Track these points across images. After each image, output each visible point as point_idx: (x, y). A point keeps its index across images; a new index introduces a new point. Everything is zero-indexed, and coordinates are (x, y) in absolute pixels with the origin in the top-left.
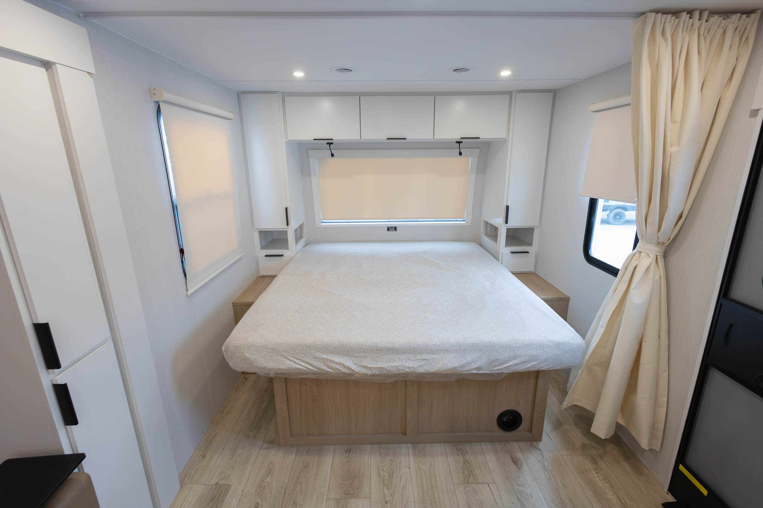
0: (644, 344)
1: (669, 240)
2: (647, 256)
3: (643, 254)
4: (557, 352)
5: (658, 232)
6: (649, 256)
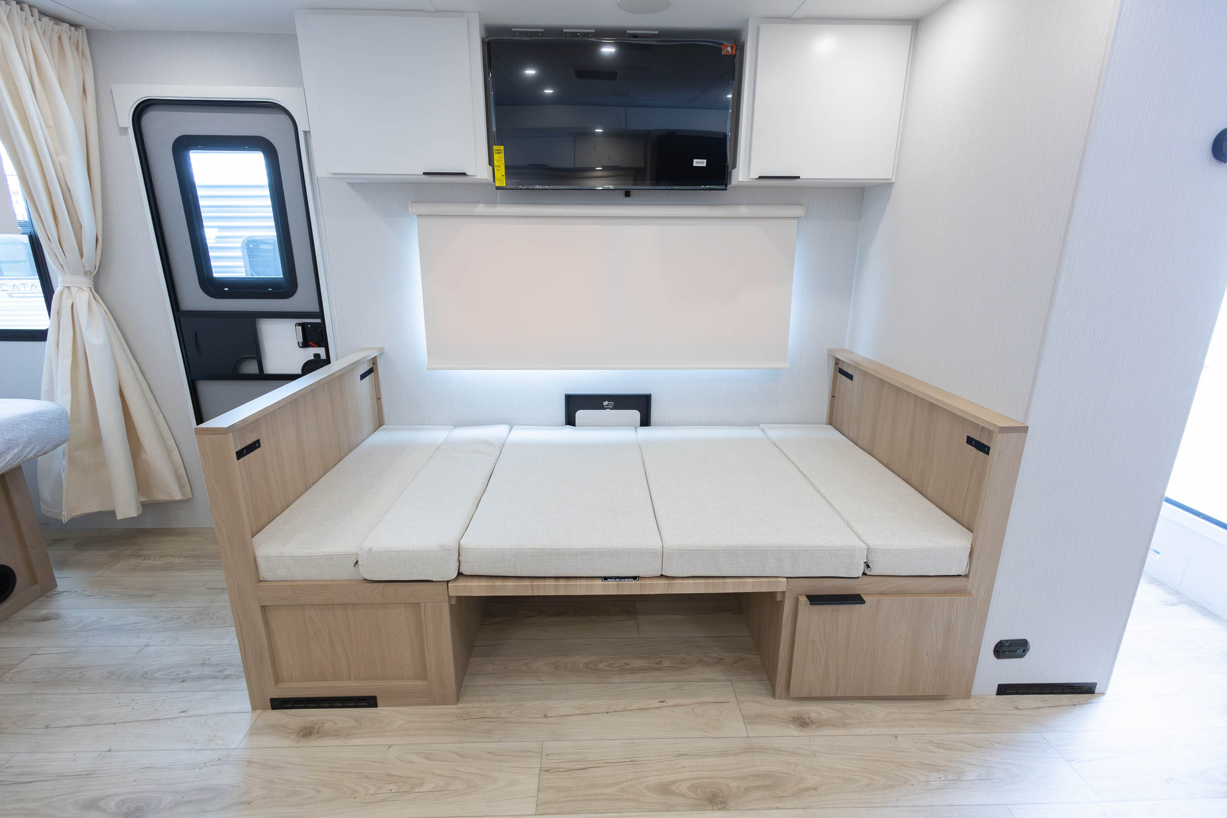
0: (126, 391)
1: (96, 266)
2: (80, 290)
3: (74, 290)
4: (39, 426)
5: (82, 258)
6: (82, 289)
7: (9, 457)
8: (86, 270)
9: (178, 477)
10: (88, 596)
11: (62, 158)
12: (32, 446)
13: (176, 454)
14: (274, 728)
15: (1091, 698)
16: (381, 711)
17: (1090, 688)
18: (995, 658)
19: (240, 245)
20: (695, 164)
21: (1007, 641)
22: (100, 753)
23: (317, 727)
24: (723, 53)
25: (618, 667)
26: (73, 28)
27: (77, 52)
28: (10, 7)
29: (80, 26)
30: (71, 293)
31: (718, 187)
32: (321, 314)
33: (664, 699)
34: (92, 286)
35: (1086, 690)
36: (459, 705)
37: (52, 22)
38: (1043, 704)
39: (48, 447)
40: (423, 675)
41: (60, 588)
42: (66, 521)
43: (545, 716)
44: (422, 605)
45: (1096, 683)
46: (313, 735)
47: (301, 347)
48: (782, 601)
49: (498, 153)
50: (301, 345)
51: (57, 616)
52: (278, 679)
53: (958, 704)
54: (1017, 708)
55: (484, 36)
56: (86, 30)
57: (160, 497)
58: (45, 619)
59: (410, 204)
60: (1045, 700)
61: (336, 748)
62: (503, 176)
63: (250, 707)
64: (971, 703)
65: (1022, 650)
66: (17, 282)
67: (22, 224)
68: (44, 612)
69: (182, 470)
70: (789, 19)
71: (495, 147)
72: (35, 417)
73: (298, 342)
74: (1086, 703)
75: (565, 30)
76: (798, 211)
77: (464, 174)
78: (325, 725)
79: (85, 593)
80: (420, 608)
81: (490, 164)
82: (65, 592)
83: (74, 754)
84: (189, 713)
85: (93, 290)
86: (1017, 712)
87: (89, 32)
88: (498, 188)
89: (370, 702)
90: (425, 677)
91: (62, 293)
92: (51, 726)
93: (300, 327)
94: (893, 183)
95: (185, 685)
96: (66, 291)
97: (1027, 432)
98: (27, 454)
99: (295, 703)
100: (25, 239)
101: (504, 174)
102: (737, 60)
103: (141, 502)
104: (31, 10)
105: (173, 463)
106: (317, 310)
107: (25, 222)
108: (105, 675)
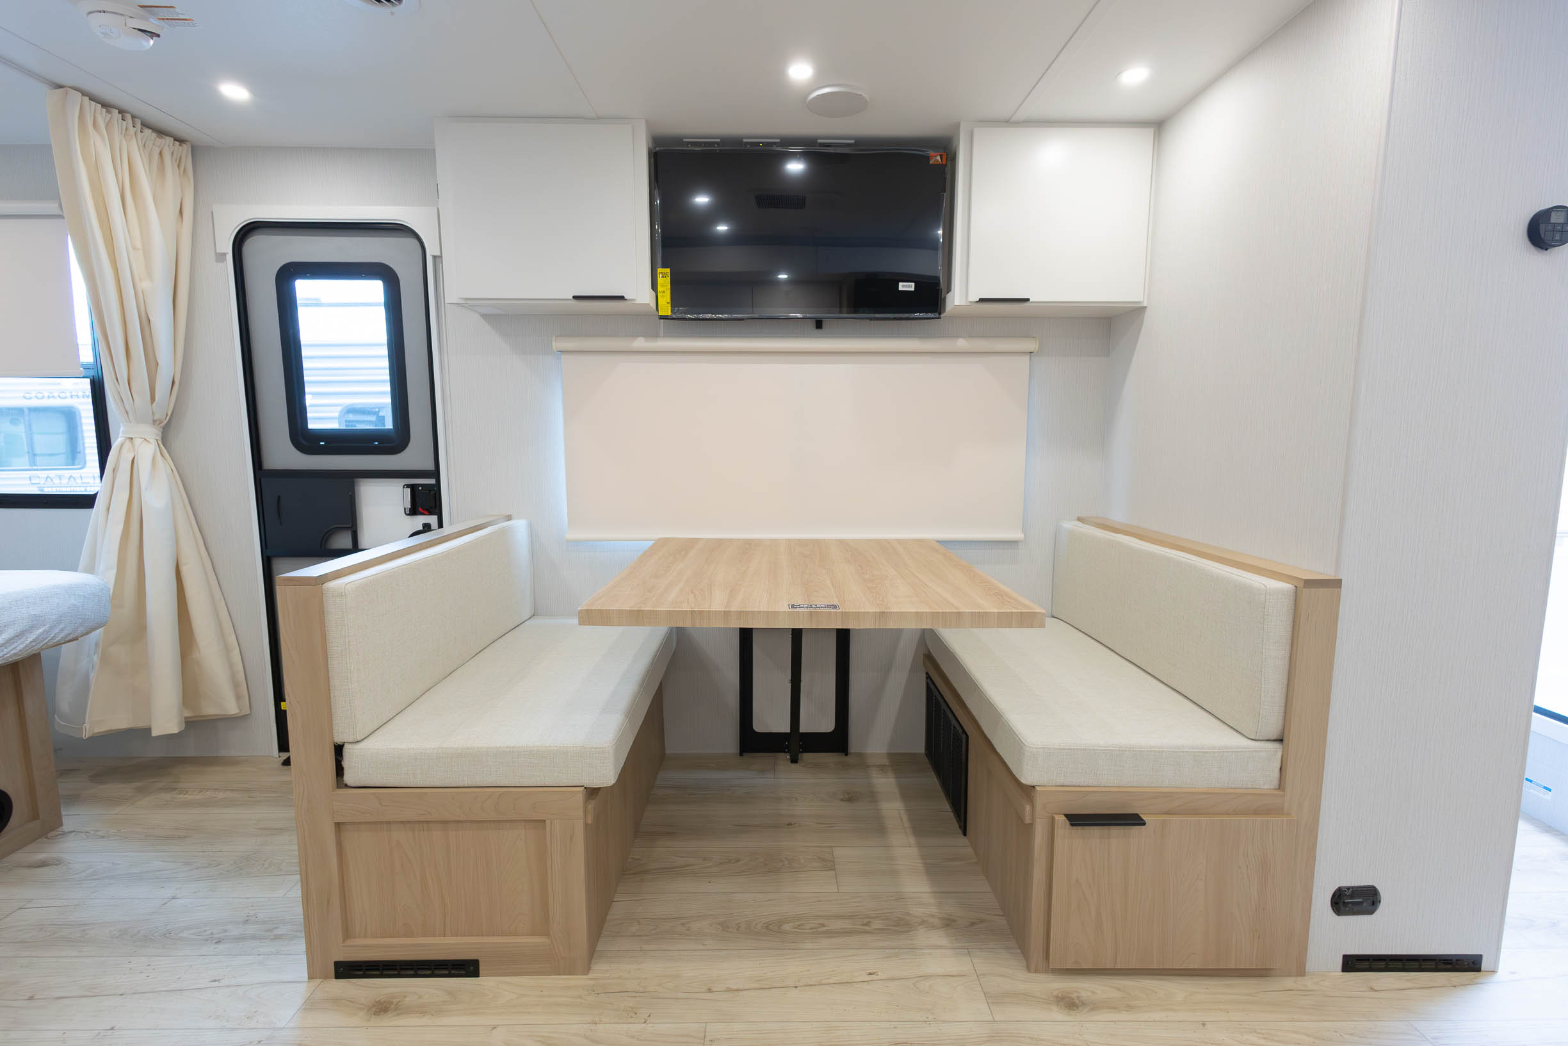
0: (184, 569)
1: (167, 415)
2: (145, 442)
3: (137, 441)
4: (73, 601)
5: (152, 403)
6: (148, 441)
7: (31, 637)
8: (157, 417)
9: (236, 685)
10: (103, 837)
11: (144, 285)
12: (62, 626)
13: (236, 653)
14: (336, 1003)
15: (1476, 978)
16: (484, 982)
17: (1473, 963)
18: (1334, 914)
19: (336, 415)
20: (901, 288)
21: (1348, 888)
22: (97, 1032)
23: (395, 1001)
24: (931, 162)
25: (810, 929)
26: (177, 143)
27: (179, 169)
28: (110, 115)
29: (186, 141)
30: (133, 446)
31: (930, 315)
32: (436, 474)
33: (874, 971)
34: (159, 438)
35: (1469, 965)
36: (590, 976)
37: (154, 135)
38: (1409, 985)
39: (81, 630)
40: (543, 927)
41: (66, 827)
42: (87, 736)
43: (710, 991)
44: (548, 822)
45: (1481, 956)
46: (390, 1012)
47: (408, 515)
48: (1032, 824)
49: (663, 277)
50: (408, 512)
51: (58, 861)
52: (347, 934)
53: (1289, 982)
54: (1372, 989)
55: (650, 145)
56: (193, 147)
57: (209, 710)
58: (43, 864)
59: (554, 339)
60: (1411, 980)
61: (419, 1028)
62: (668, 303)
63: (307, 975)
64: (1307, 982)
65: (1370, 902)
66: (52, 474)
67: (86, 367)
68: (41, 856)
69: (241, 676)
70: (1008, 122)
71: (660, 270)
72: (69, 590)
73: (405, 509)
74: (1470, 983)
75: (744, 140)
76: (1031, 345)
77: (622, 298)
78: (407, 999)
79: (98, 833)
80: (545, 829)
81: (653, 288)
82: (74, 831)
83: (64, 1033)
84: (225, 982)
85: (160, 442)
86: (1372, 994)
87: (194, 149)
88: (662, 318)
89: (467, 968)
90: (547, 934)
91: (122, 446)
92: (36, 997)
93: (409, 489)
94: (1146, 307)
95: (221, 947)
96: (128, 442)
97: (1341, 588)
98: (53, 637)
99: (367, 970)
100: (86, 384)
101: (669, 301)
102: (948, 169)
103: (186, 718)
104: (133, 121)
105: (231, 665)
106: (431, 467)
107: (89, 364)
108: (115, 934)
